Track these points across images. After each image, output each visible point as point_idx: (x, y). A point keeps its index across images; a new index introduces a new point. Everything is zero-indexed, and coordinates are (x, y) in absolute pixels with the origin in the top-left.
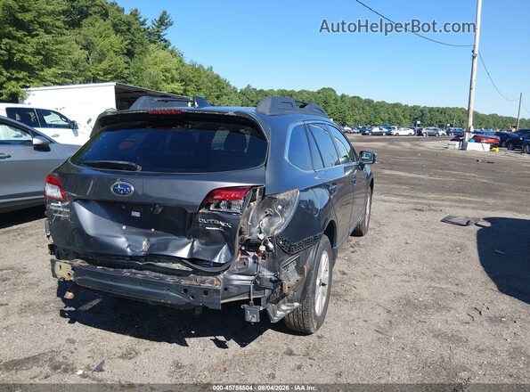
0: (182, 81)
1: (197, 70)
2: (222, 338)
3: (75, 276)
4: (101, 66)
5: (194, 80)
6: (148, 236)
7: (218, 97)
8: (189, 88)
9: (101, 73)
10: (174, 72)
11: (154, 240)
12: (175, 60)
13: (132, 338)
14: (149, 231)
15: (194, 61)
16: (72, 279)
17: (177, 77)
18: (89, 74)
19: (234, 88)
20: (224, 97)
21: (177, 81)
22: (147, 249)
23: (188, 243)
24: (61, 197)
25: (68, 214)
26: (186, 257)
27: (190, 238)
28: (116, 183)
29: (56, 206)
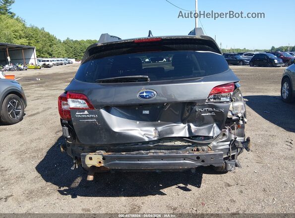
0: (27, 37)
1: (35, 30)
3: (104, 163)
5: (34, 36)
6: (156, 126)
7: (50, 46)
8: (31, 41)
10: (20, 32)
11: (160, 129)
12: (20, 25)
13: (127, 198)
14: (157, 123)
15: (32, 25)
16: (102, 165)
17: (23, 35)
19: (59, 40)
20: (54, 45)
21: (23, 38)
22: (157, 135)
23: (185, 127)
24: (88, 107)
25: (96, 119)
26: (187, 136)
27: (186, 124)
28: (141, 91)
29: (83, 114)
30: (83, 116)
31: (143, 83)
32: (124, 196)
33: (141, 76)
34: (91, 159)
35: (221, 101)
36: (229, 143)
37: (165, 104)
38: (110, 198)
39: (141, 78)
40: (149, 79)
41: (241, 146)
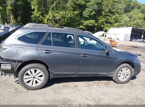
4: (133, 23)
9: (133, 25)
18: (129, 25)
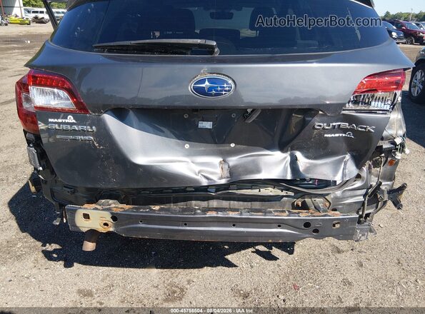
2: (261, 248)
3: (116, 226)
6: (225, 154)
11: (233, 160)
13: (162, 270)
14: (227, 148)
16: (111, 229)
22: (226, 173)
23: (285, 158)
24: (73, 107)
25: (93, 136)
26: (289, 177)
27: (286, 152)
28: (199, 78)
29: (62, 123)
30: (64, 127)
31: (203, 58)
32: (157, 268)
33: (199, 41)
34: (86, 216)
35: (371, 108)
36: (363, 191)
37: (249, 110)
38: (132, 269)
39: (200, 45)
40: (216, 50)
41: (386, 197)
